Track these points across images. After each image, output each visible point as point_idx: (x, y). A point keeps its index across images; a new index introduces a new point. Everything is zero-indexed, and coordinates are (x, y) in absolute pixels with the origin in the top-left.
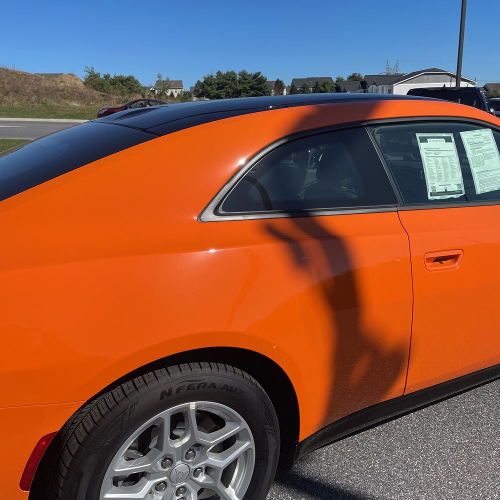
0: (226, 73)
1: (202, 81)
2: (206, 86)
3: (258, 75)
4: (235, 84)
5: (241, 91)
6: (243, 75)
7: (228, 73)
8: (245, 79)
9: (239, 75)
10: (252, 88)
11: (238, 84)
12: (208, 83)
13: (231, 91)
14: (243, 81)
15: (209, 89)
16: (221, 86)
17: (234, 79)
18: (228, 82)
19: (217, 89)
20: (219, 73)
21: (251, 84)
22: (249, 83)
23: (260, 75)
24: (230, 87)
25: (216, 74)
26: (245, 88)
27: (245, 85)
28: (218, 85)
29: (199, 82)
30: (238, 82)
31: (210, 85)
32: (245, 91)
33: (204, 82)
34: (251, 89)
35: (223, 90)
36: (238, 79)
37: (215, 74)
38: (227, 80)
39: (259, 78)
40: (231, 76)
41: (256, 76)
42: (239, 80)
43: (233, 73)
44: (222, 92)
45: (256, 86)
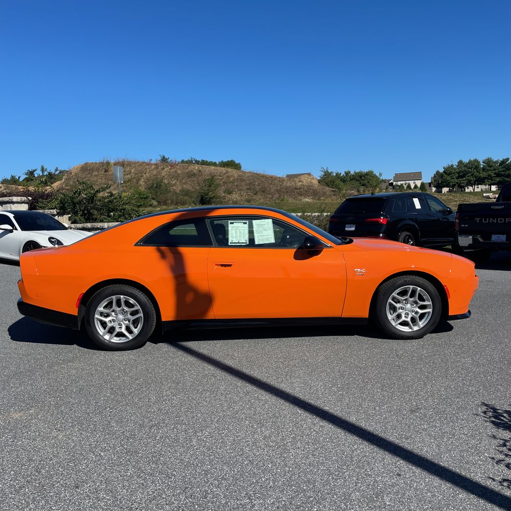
0: (467, 162)
1: (442, 170)
2: (445, 175)
3: (506, 162)
4: (477, 172)
5: (484, 178)
6: (488, 162)
7: (470, 162)
8: (490, 167)
9: (484, 162)
10: (498, 175)
11: (481, 172)
12: (448, 172)
13: (473, 179)
14: (488, 168)
15: (448, 178)
16: (462, 174)
17: (477, 167)
18: (470, 170)
19: (458, 178)
20: (460, 162)
21: (497, 171)
22: (495, 170)
23: (509, 161)
24: (472, 175)
25: (457, 164)
26: (489, 175)
27: (490, 172)
28: (458, 173)
29: (438, 172)
30: (482, 170)
31: (449, 174)
32: (490, 178)
33: (444, 172)
34: (496, 177)
35: (464, 179)
36: (482, 166)
37: (455, 164)
38: (469, 168)
39: (507, 165)
40: (474, 164)
41: (503, 162)
42: (483, 168)
43: (476, 161)
44: (463, 181)
45: (503, 173)
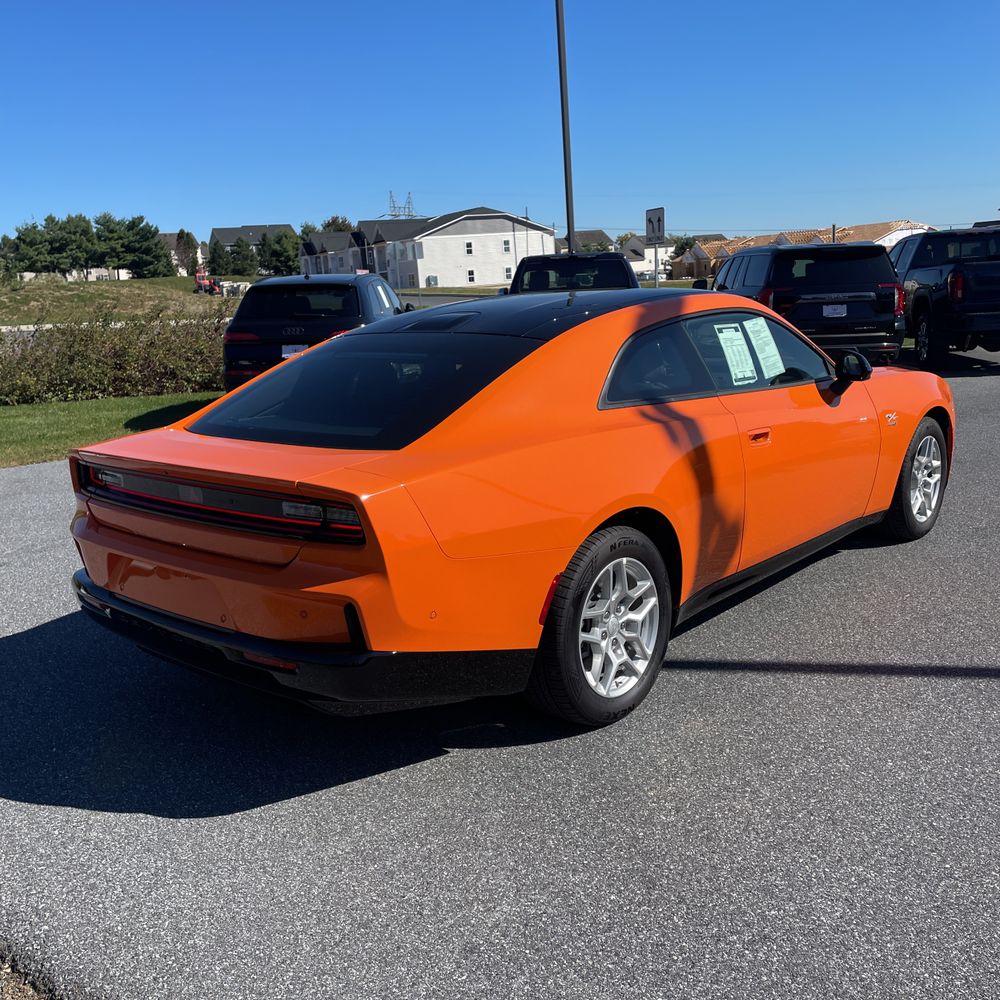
0: (65, 219)
1: (13, 236)
2: (23, 246)
3: (140, 224)
4: (89, 241)
5: (103, 255)
6: (106, 222)
7: (70, 220)
8: (112, 231)
9: (97, 222)
10: (129, 249)
11: (96, 241)
12: (28, 240)
13: (82, 256)
14: (107, 234)
15: (32, 253)
16: (59, 247)
17: (86, 232)
18: (73, 237)
19: (50, 253)
20: (50, 220)
21: (126, 241)
22: (121, 238)
23: (145, 221)
24: (79, 247)
25: (44, 223)
26: (113, 249)
27: (113, 243)
28: (51, 243)
29: (5, 238)
30: (95, 236)
31: (32, 244)
32: (114, 254)
33: (19, 238)
34: (126, 252)
35: (64, 254)
36: (95, 230)
37: (41, 223)
38: (70, 233)
39: (142, 229)
40: (78, 226)
41: (134, 224)
42: (97, 234)
43: (81, 218)
44: (64, 259)
45: (138, 245)
